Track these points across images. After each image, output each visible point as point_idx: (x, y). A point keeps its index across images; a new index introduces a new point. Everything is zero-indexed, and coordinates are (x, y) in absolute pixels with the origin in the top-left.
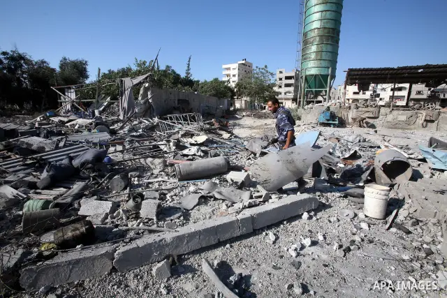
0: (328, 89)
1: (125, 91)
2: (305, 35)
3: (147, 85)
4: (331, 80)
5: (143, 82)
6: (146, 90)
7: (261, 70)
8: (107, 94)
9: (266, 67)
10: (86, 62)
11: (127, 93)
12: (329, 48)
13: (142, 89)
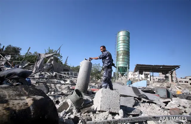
0: (127, 73)
1: (40, 59)
2: (118, 52)
3: (52, 58)
4: (128, 69)
5: (51, 57)
6: (51, 60)
7: (97, 65)
8: (29, 61)
9: (99, 64)
10: (21, 49)
11: (41, 60)
12: (127, 57)
13: (49, 59)
